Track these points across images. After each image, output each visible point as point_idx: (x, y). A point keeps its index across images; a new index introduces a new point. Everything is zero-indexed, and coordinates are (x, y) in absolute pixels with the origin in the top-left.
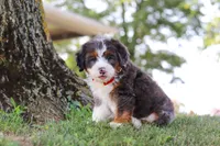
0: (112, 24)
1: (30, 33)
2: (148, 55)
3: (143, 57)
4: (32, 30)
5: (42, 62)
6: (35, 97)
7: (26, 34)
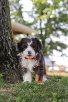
1: (6, 39)
2: (51, 43)
4: (7, 37)
6: (8, 68)
7: (5, 39)
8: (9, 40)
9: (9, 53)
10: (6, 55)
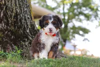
2: (74, 28)
3: (71, 29)
4: (26, 15)
5: (30, 31)
6: (26, 46)
7: (24, 17)
8: (28, 18)
9: (28, 31)
10: (24, 33)
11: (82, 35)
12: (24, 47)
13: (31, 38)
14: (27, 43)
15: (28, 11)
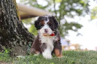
0: (50, 11)
2: (66, 24)
3: (64, 25)
4: (12, 16)
5: (17, 30)
6: (14, 45)
7: (10, 18)
8: (15, 18)
10: (12, 33)
11: (75, 31)
12: (13, 46)
13: (18, 37)
14: (15, 43)
15: (14, 12)
